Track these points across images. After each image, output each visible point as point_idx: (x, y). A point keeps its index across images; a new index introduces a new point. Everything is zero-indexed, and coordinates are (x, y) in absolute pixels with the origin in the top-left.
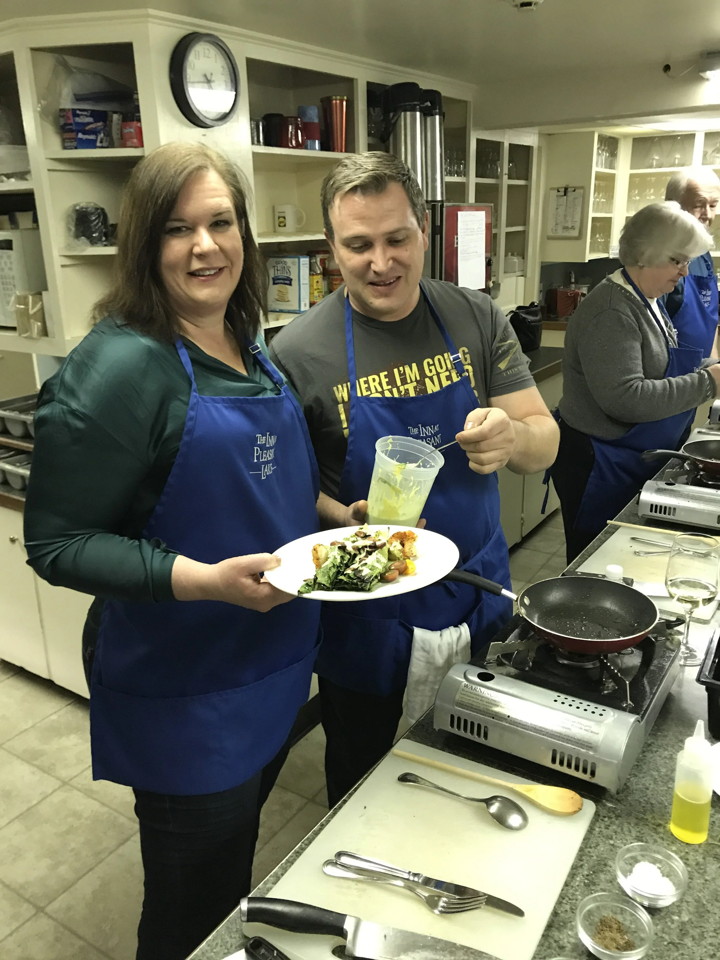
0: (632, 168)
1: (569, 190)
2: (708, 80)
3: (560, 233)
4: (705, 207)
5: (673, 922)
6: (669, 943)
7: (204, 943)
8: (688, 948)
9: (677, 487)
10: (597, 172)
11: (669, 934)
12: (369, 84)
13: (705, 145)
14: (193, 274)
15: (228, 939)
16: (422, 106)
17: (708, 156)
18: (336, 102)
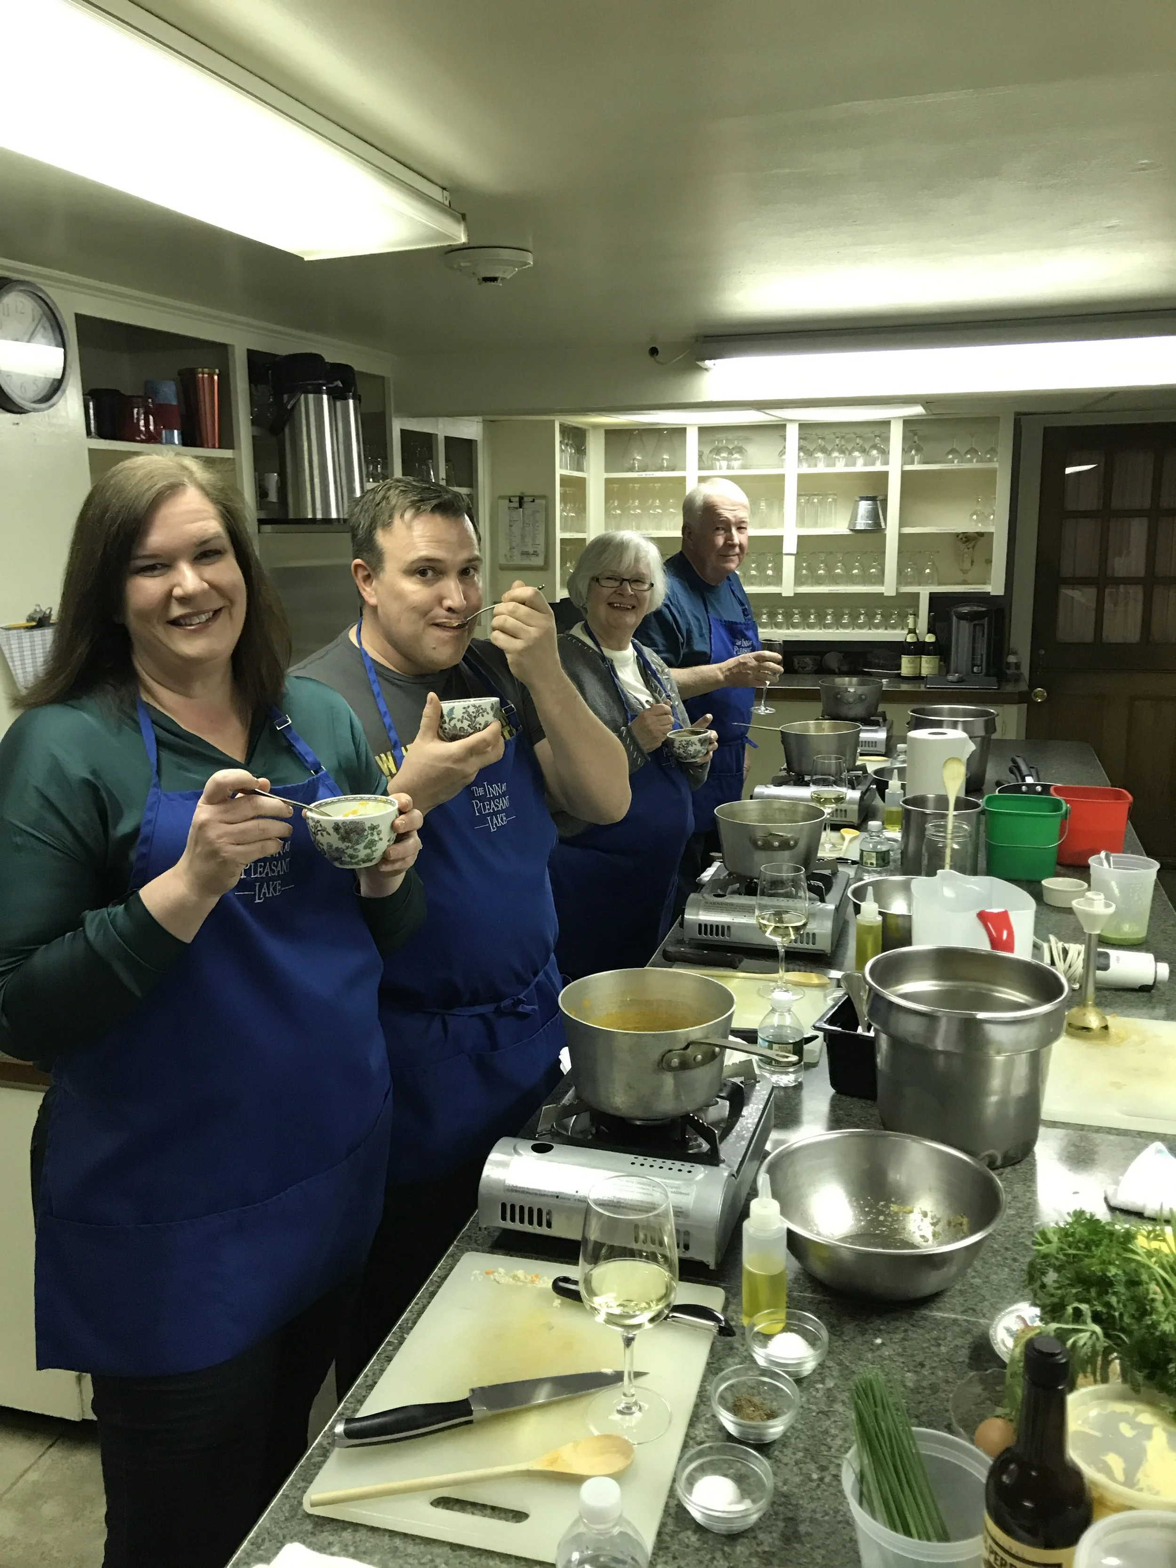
0: (607, 470)
1: (526, 499)
2: (706, 369)
3: (518, 560)
4: (730, 531)
5: (817, 1390)
6: (818, 1413)
7: (245, 1543)
8: (840, 1414)
9: (727, 900)
10: (561, 475)
11: (816, 1404)
12: (249, 352)
13: (700, 442)
14: (176, 623)
15: (278, 1531)
16: (331, 386)
17: (704, 458)
18: (203, 375)
